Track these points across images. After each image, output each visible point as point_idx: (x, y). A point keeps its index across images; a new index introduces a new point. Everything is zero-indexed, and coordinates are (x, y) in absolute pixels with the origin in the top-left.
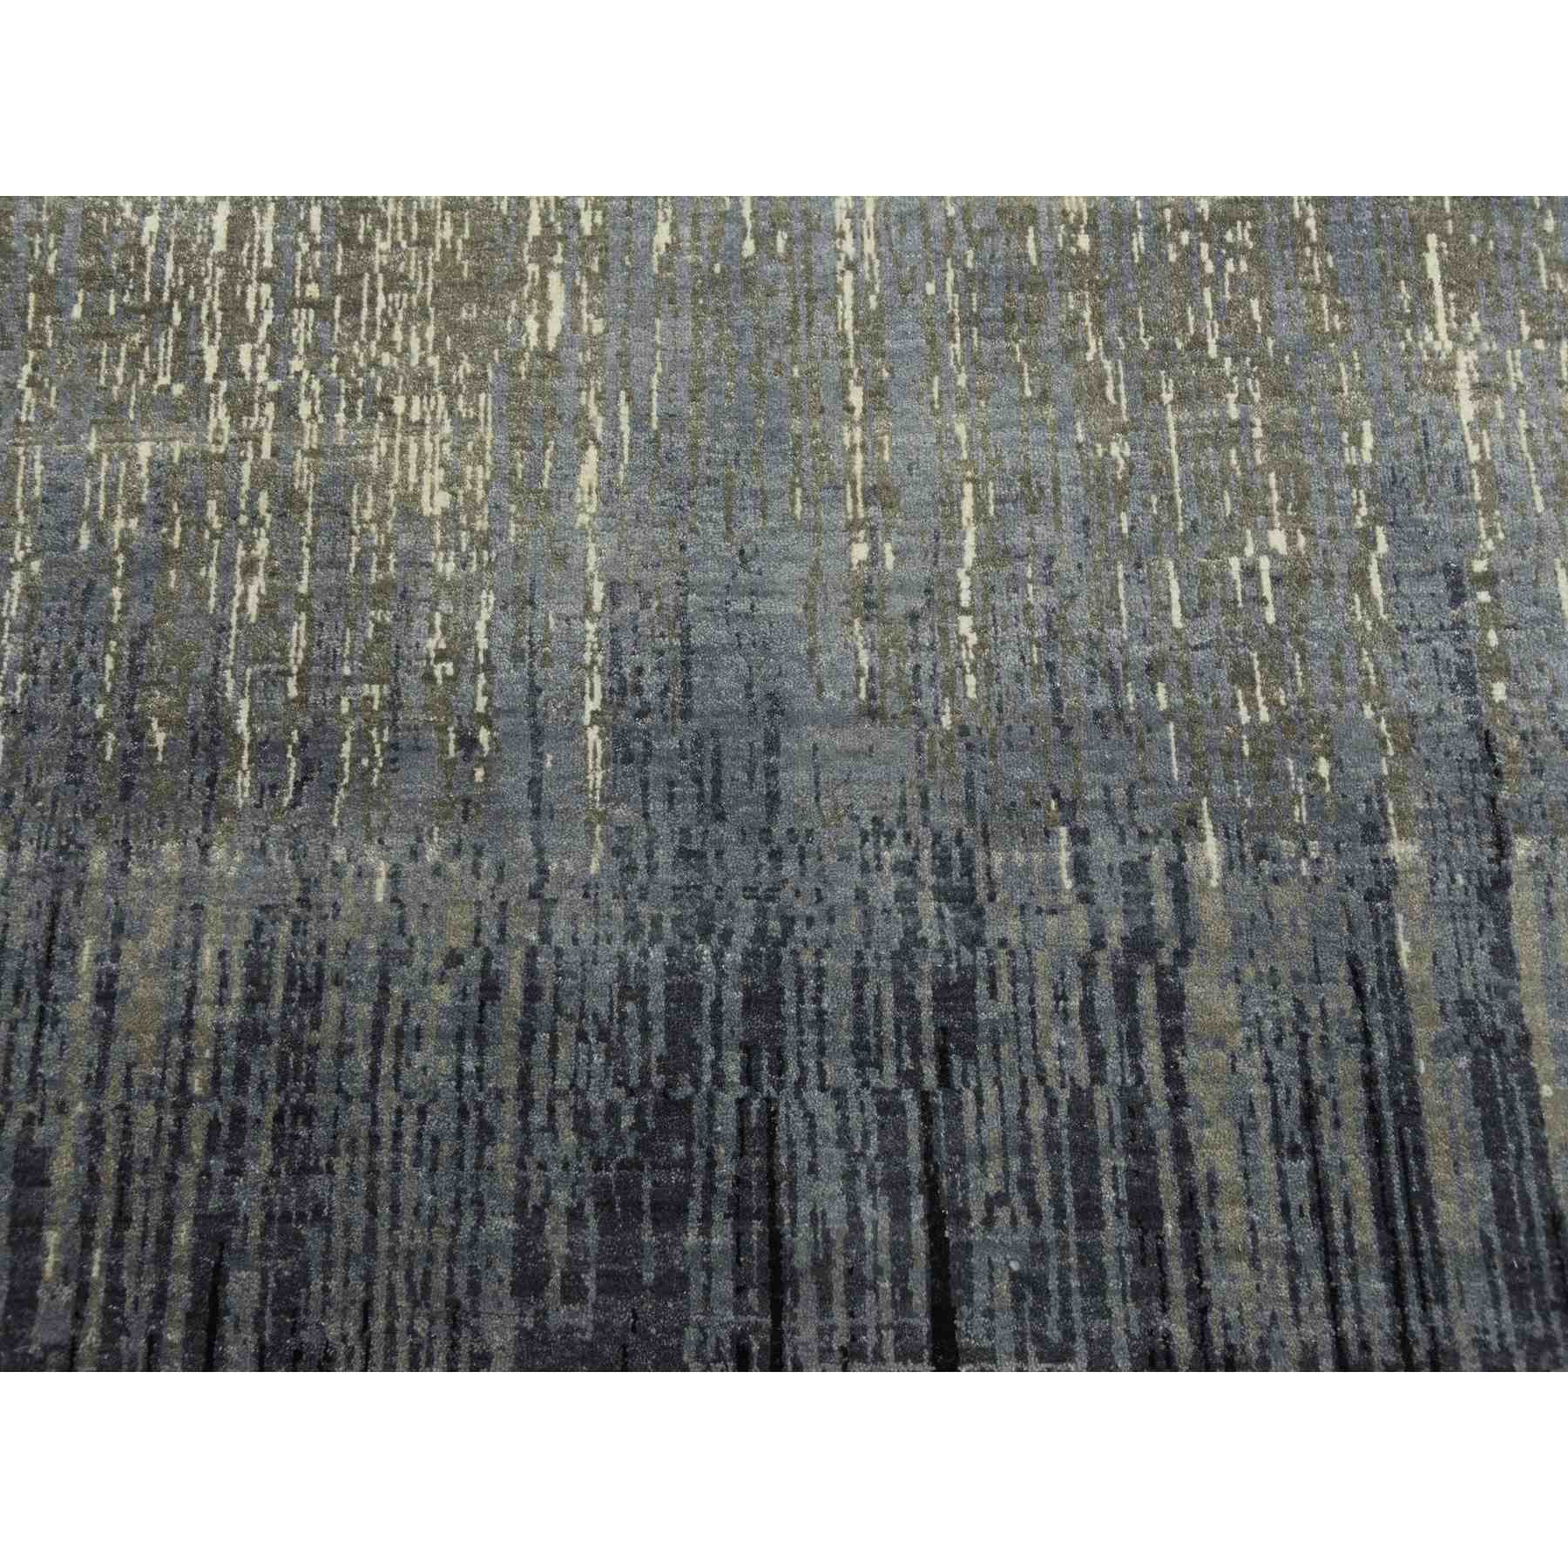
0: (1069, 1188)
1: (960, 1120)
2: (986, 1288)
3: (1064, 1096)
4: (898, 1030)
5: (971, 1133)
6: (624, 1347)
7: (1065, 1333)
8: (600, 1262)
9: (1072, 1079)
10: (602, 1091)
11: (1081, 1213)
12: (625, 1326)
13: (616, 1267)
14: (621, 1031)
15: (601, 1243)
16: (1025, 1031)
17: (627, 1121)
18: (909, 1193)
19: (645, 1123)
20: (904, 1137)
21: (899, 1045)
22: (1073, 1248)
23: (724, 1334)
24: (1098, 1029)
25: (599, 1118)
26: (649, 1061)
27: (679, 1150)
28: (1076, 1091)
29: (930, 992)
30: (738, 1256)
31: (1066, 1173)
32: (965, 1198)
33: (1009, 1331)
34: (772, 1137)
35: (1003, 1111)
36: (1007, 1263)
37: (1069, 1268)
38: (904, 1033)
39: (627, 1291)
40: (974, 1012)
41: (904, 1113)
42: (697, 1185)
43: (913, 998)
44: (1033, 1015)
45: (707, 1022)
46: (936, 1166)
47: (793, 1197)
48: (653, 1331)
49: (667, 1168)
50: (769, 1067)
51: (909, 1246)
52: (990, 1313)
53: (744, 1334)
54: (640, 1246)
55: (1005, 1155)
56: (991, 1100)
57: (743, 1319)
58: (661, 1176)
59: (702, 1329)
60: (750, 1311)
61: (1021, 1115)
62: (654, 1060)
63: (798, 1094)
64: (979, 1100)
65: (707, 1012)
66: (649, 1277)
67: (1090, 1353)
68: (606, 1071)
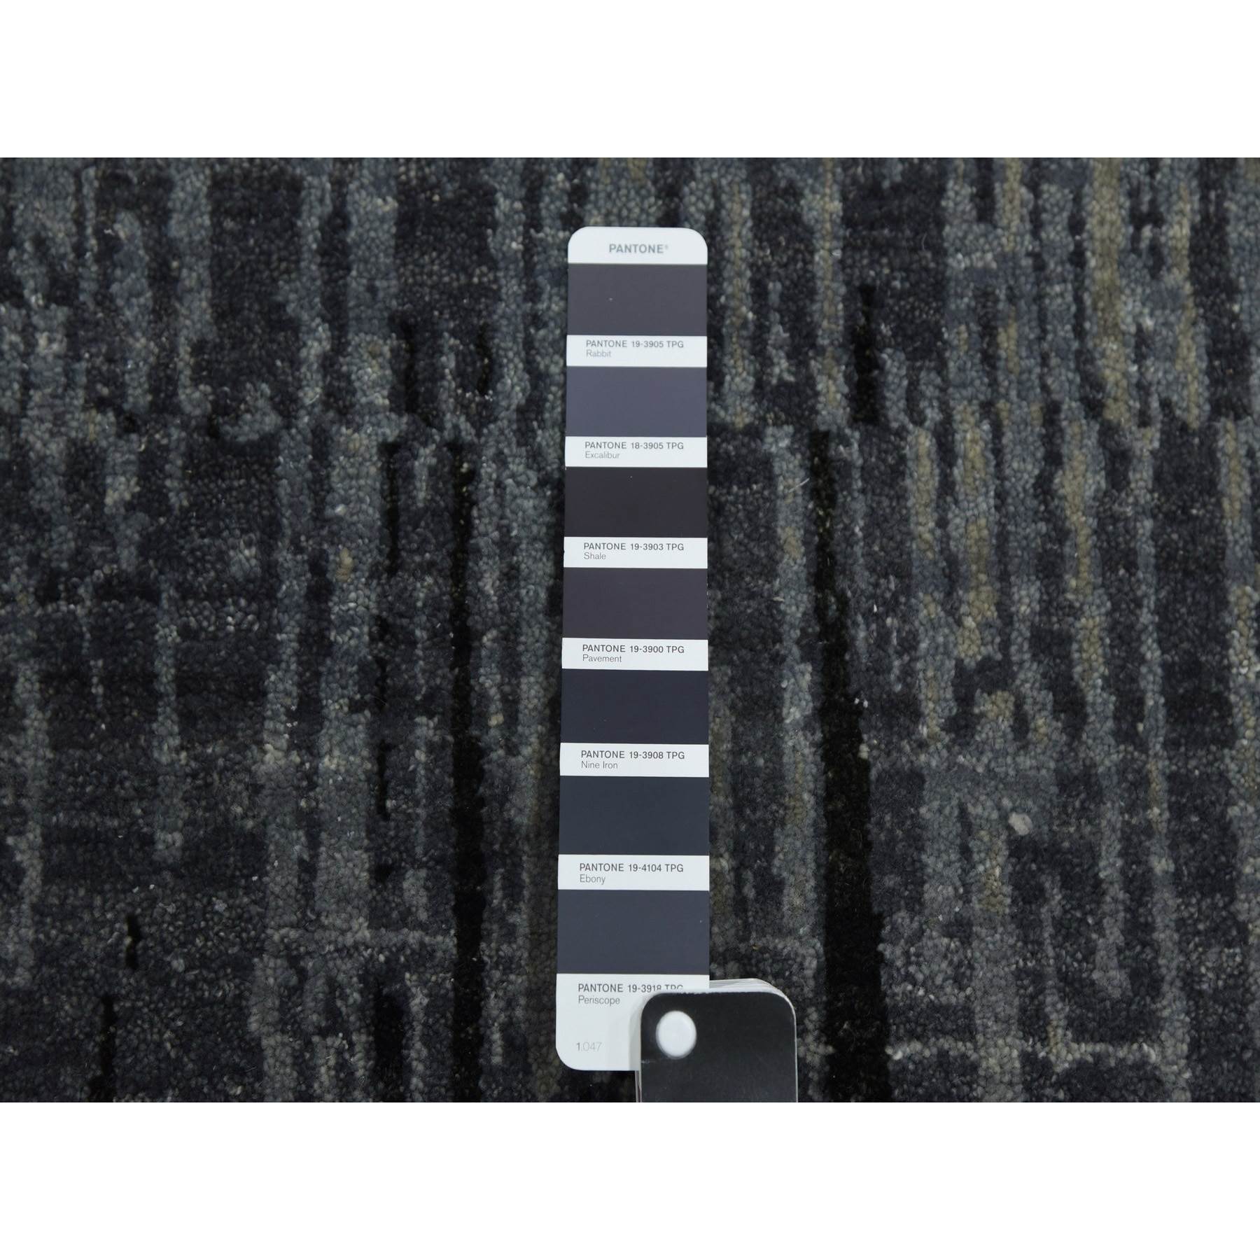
0: (1151, 652)
1: (901, 496)
2: (954, 872)
3: (1147, 442)
4: (759, 292)
5: (924, 526)
6: (108, 1000)
7: (1134, 976)
8: (52, 809)
9: (1166, 405)
10: (59, 420)
11: (1179, 709)
12: (111, 955)
13: (92, 820)
14: (106, 281)
15: (56, 766)
16: (1059, 295)
17: (120, 489)
18: (778, 660)
19: (162, 495)
20: (770, 536)
21: (762, 329)
22: (1159, 786)
23: (346, 970)
24: (1232, 291)
25: (52, 483)
26: (173, 351)
27: (245, 557)
28: (1175, 432)
29: (836, 206)
30: (382, 794)
31: (1146, 617)
32: (908, 673)
33: (1005, 970)
34: (464, 529)
35: (1000, 476)
36: (1004, 817)
37: (1148, 830)
38: (774, 299)
39: (121, 875)
40: (940, 252)
41: (771, 480)
42: (288, 637)
43: (796, 218)
44: (1078, 258)
45: (312, 266)
46: (843, 602)
47: (512, 668)
48: (179, 964)
49: (217, 597)
50: (459, 373)
51: (776, 776)
52: (960, 929)
53: (392, 971)
54: (149, 774)
55: (1004, 577)
56: (975, 452)
57: (392, 938)
58: (201, 617)
59: (294, 961)
60: (406, 919)
61: (1044, 488)
62: (184, 351)
63: (525, 435)
64: (946, 452)
65: (311, 242)
66: (170, 841)
67: (1196, 1025)
68: (69, 372)
